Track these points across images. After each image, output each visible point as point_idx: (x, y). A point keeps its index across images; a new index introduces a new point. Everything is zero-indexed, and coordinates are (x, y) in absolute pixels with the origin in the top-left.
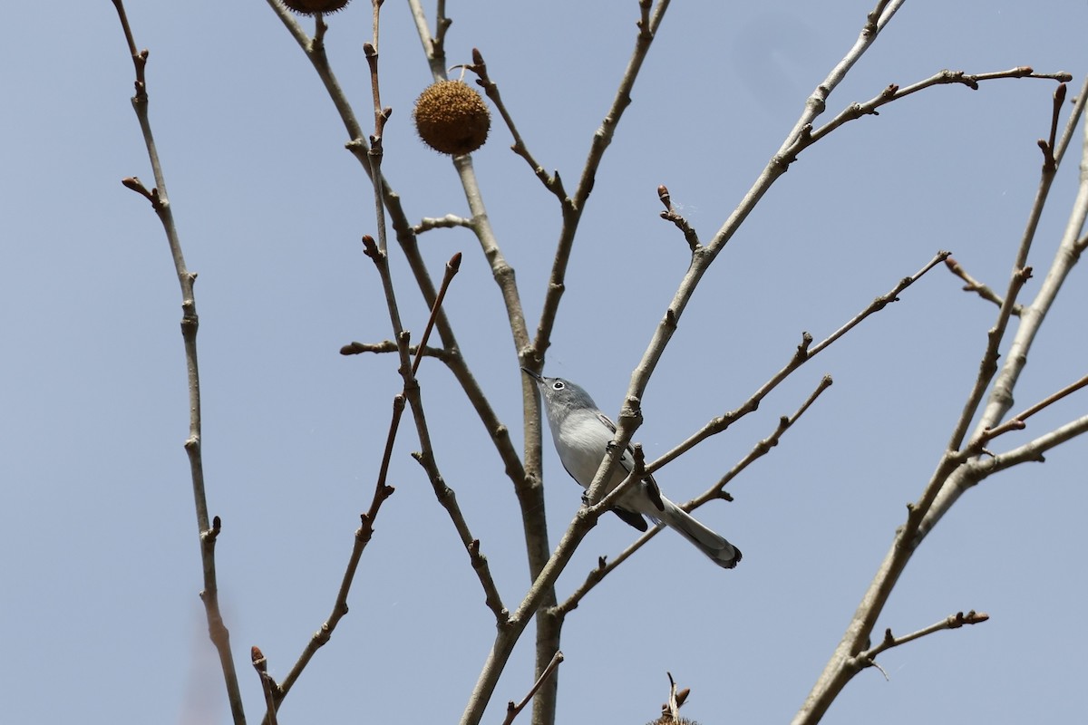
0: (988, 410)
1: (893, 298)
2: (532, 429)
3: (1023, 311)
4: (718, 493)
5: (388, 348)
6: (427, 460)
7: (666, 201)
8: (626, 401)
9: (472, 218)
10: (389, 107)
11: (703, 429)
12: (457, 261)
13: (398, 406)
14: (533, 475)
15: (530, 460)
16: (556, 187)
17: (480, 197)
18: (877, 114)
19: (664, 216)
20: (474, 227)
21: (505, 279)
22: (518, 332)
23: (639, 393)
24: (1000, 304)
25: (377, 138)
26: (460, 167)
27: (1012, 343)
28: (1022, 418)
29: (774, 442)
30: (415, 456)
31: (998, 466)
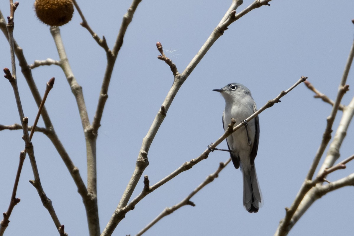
0: (327, 160)
1: (278, 101)
2: (91, 169)
3: (345, 108)
4: (188, 202)
5: (17, 127)
6: (37, 184)
7: (161, 50)
8: (140, 153)
9: (60, 60)
10: (17, 2)
11: (180, 168)
12: (52, 82)
13: (22, 157)
14: (92, 193)
15: (90, 185)
16: (104, 44)
17: (64, 49)
18: (269, 5)
19: (160, 58)
20: (61, 65)
21: (77, 92)
22: (84, 119)
23: (147, 149)
24: (332, 104)
25: (11, 18)
26: (54, 34)
27: (338, 125)
28: (344, 163)
29: (216, 175)
30: (31, 182)
31: (332, 188)
